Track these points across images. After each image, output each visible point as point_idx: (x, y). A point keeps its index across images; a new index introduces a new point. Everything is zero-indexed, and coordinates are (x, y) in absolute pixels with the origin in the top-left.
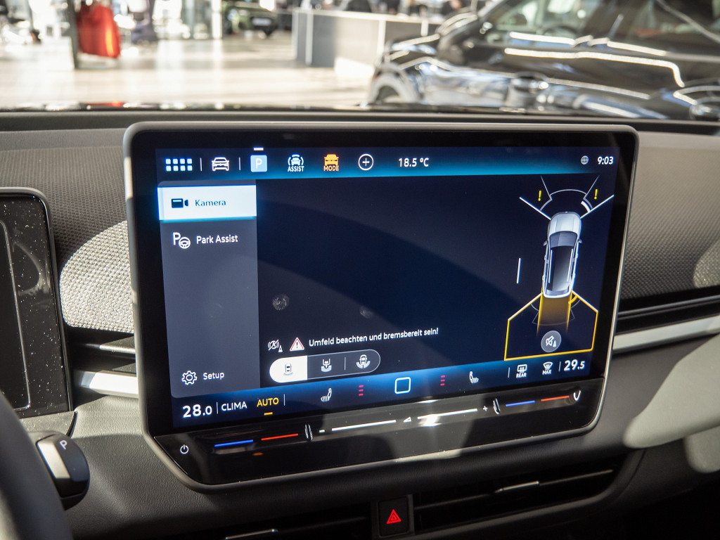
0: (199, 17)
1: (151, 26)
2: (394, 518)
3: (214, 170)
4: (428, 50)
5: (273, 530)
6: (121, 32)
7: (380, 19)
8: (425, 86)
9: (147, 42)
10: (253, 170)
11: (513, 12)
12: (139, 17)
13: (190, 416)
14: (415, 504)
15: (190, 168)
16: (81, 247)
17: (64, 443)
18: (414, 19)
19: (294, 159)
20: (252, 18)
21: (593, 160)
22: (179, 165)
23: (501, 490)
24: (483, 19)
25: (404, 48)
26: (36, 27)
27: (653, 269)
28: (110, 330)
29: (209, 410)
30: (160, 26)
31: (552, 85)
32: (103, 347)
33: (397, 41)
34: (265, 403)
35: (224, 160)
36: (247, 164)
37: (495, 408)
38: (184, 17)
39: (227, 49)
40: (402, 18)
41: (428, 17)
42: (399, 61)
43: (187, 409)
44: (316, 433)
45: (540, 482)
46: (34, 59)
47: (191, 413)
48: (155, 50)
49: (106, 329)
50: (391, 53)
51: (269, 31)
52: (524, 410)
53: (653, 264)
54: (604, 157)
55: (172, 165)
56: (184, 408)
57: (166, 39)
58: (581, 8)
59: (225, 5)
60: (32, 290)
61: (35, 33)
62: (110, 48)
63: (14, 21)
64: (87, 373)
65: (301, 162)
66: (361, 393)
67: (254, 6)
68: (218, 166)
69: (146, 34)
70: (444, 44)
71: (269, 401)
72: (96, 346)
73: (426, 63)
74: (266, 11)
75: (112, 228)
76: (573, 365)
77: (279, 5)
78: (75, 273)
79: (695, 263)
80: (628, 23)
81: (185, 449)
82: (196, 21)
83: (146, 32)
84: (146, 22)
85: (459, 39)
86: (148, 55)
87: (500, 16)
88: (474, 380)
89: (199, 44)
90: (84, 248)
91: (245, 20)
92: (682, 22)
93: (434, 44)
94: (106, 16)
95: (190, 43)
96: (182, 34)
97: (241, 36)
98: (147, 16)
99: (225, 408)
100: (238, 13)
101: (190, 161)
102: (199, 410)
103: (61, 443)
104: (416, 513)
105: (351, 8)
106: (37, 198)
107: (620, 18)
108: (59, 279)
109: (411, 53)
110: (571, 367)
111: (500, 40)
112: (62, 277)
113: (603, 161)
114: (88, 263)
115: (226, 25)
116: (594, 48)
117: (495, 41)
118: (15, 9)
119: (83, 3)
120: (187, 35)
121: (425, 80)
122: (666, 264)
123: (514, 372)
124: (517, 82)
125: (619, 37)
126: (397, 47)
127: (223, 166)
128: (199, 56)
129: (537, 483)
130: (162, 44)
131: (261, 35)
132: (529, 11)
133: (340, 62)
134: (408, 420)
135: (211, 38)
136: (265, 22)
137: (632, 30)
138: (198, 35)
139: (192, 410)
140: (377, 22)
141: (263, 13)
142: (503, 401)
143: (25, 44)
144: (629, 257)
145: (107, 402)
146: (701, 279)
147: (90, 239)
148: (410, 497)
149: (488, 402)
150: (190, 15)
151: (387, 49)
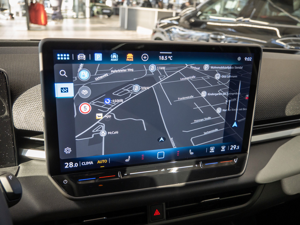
0: (80, 9)
1: (60, 12)
2: (157, 213)
3: (79, 59)
4: (175, 23)
5: (104, 218)
6: (47, 15)
7: (156, 10)
8: (174, 38)
9: (58, 19)
10: (96, 60)
11: (210, 7)
12: (55, 9)
13: (68, 167)
14: (166, 207)
15: (68, 58)
16: (22, 95)
17: (11, 177)
18: (170, 10)
19: (114, 55)
20: (102, 10)
21: (243, 59)
22: (63, 57)
23: (203, 201)
24: (198, 10)
25: (166, 21)
26: (12, 12)
27: (268, 107)
28: (34, 130)
29: (76, 165)
30: (64, 13)
31: (226, 37)
32: (31, 138)
33: (163, 19)
34: (101, 162)
35: (83, 55)
36: (93, 57)
37: (201, 165)
38: (74, 9)
39: (92, 23)
40: (165, 10)
41: (176, 10)
42: (163, 27)
43: (67, 164)
44: (123, 176)
45: (220, 198)
46: (11, 26)
47: (68, 166)
48: (62, 23)
49: (33, 130)
50: (160, 24)
51: (109, 15)
52: (213, 166)
53: (268, 105)
54: (247, 58)
55: (60, 57)
56: (65, 164)
57: (66, 18)
58: (239, 7)
59: (91, 4)
60: (3, 116)
61: (11, 15)
62: (43, 21)
63: (3, 10)
64: (24, 150)
65: (117, 57)
66: (143, 158)
67: (103, 5)
68: (81, 58)
69: (58, 16)
70: (182, 20)
71: (103, 161)
72: (28, 138)
73: (174, 28)
74: (108, 7)
75: (35, 87)
76: (234, 147)
77: (114, 4)
78: (19, 106)
79: (286, 105)
80: (258, 12)
81: (65, 181)
82: (79, 11)
83: (58, 15)
84: (58, 11)
85: (188, 18)
86: (59, 25)
87: (205, 8)
88: (192, 153)
89: (80, 20)
90: (23, 95)
91: (99, 10)
92: (281, 11)
93: (178, 20)
94: (41, 8)
95: (77, 20)
96: (73, 16)
97: (98, 17)
98: (58, 8)
99: (84, 164)
100: (97, 8)
101: (68, 55)
102: (72, 165)
103: (9, 177)
104: (167, 211)
105: (143, 6)
106: (3, 72)
107: (255, 10)
108: (12, 108)
109: (168, 24)
110: (233, 148)
111: (205, 19)
112: (13, 107)
113: (247, 59)
114: (25, 101)
115: (92, 12)
116: (244, 22)
117: (203, 19)
118: (3, 5)
119: (32, 2)
120: (75, 16)
121: (174, 35)
122: (274, 105)
123: (209, 150)
124: (212, 36)
125: (254, 18)
126: (162, 21)
127: (83, 58)
128: (80, 25)
129: (219, 198)
130: (65, 20)
131: (106, 17)
132: (218, 7)
133: (139, 28)
134: (163, 170)
135: (85, 18)
136: (108, 11)
137: (260, 15)
138: (80, 17)
139: (69, 165)
140: (154, 12)
141: (107, 8)
142: (204, 162)
143: (7, 19)
144: (258, 102)
145: (33, 162)
146: (289, 112)
147: (26, 91)
148: (164, 204)
149: (198, 163)
150: (77, 8)
151: (158, 22)
